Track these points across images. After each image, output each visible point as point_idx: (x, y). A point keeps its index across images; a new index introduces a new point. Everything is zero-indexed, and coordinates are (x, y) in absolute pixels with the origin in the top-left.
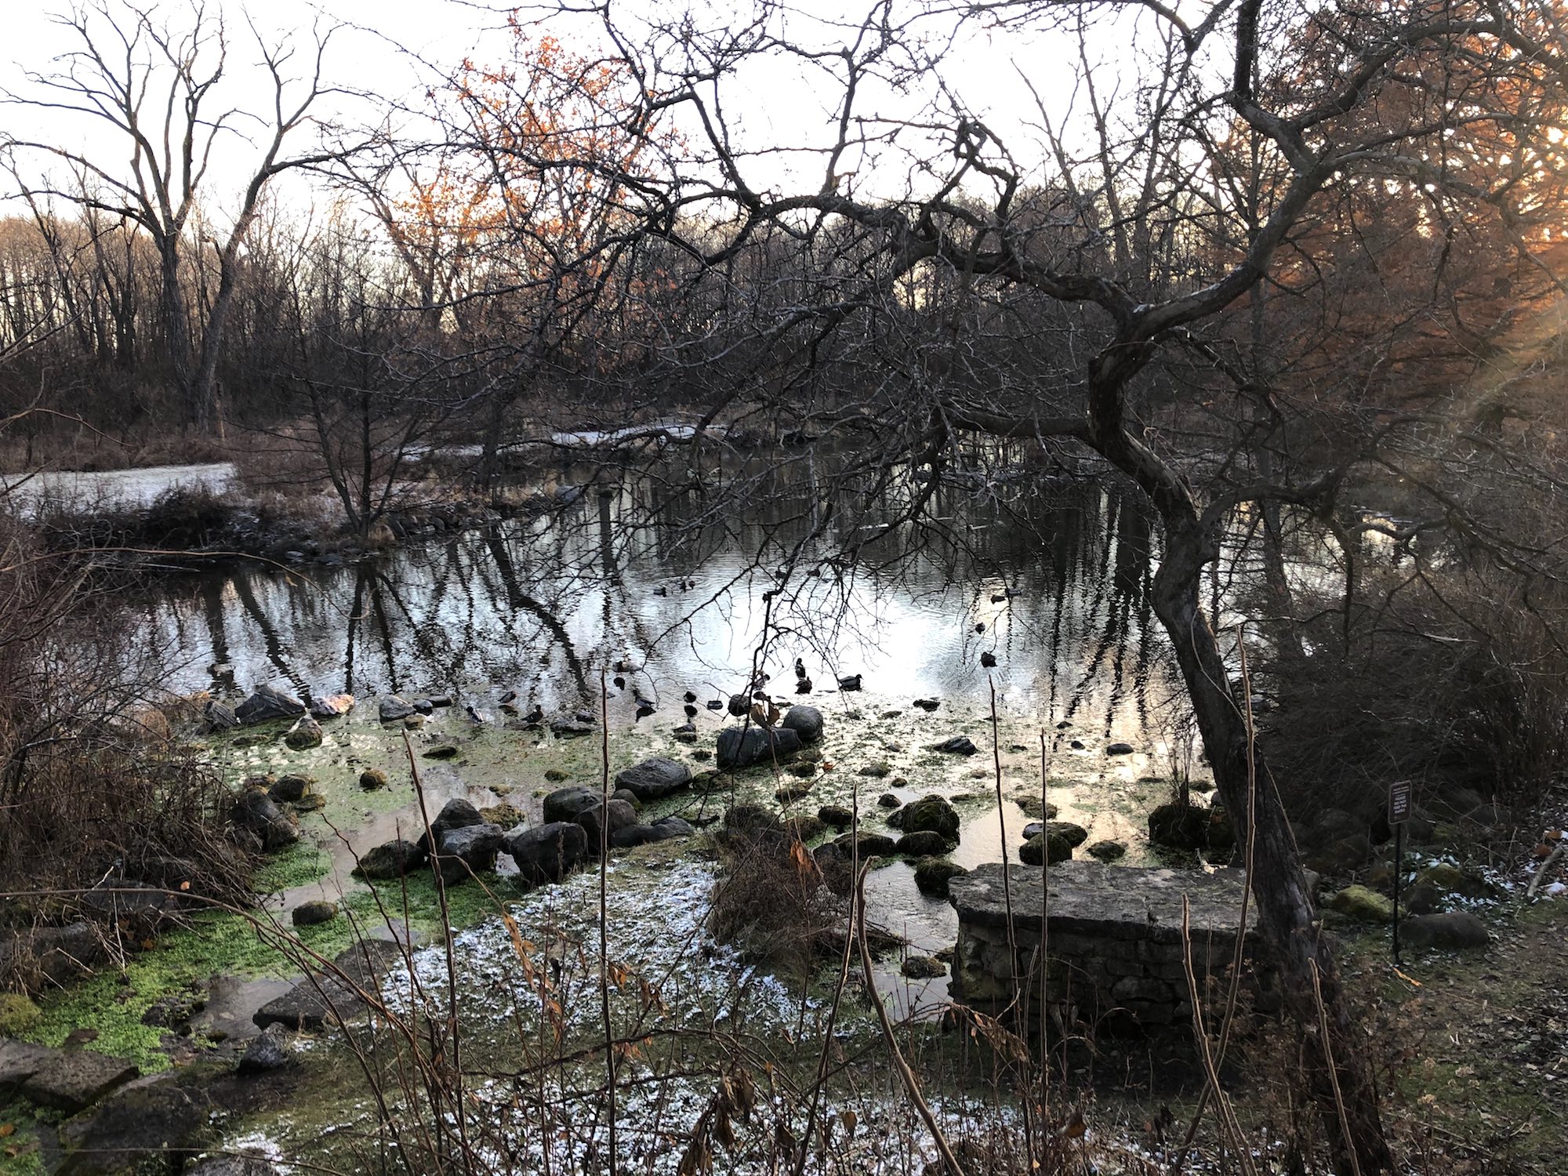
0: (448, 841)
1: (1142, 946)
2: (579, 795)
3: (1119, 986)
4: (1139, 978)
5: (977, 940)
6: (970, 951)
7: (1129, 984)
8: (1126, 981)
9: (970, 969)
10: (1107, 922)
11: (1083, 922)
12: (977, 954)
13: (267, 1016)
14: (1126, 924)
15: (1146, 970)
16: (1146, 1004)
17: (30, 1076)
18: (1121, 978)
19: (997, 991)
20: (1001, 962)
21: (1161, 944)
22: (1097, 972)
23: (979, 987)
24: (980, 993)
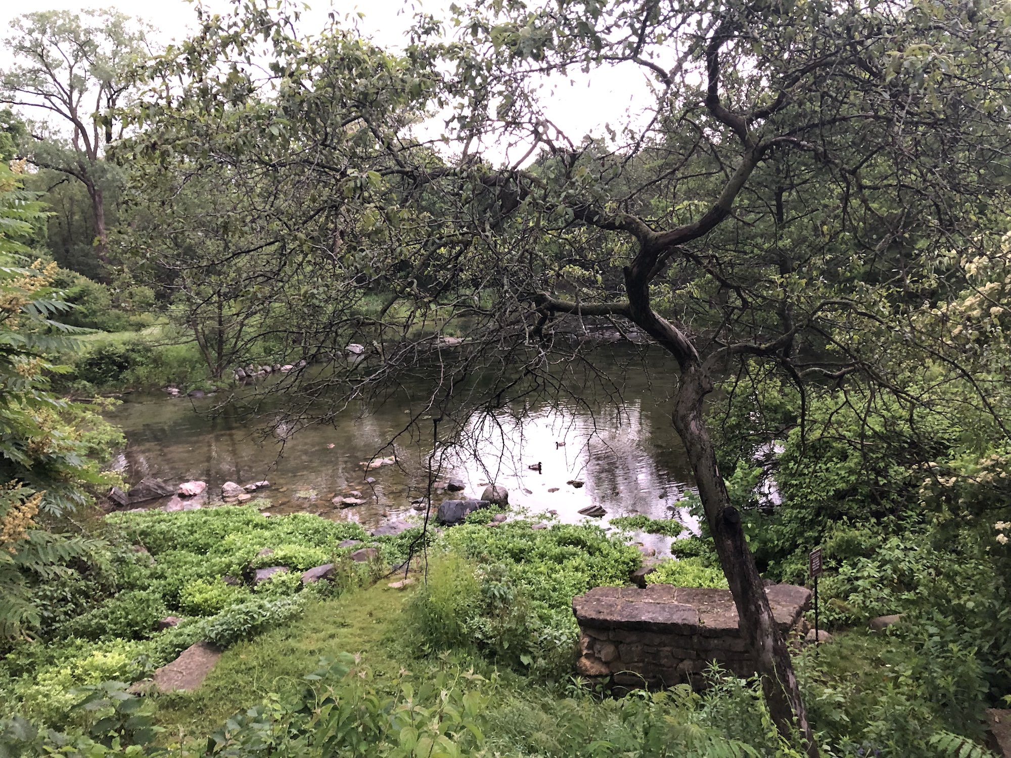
1: (695, 639)
3: (681, 665)
4: (694, 660)
5: (590, 636)
6: (586, 644)
7: (687, 665)
8: (685, 662)
9: (587, 656)
10: (675, 625)
11: (655, 623)
12: (590, 647)
14: (685, 624)
15: (698, 655)
18: (682, 660)
19: (604, 670)
20: (607, 651)
21: (707, 637)
22: (667, 657)
23: (592, 668)
24: (593, 672)
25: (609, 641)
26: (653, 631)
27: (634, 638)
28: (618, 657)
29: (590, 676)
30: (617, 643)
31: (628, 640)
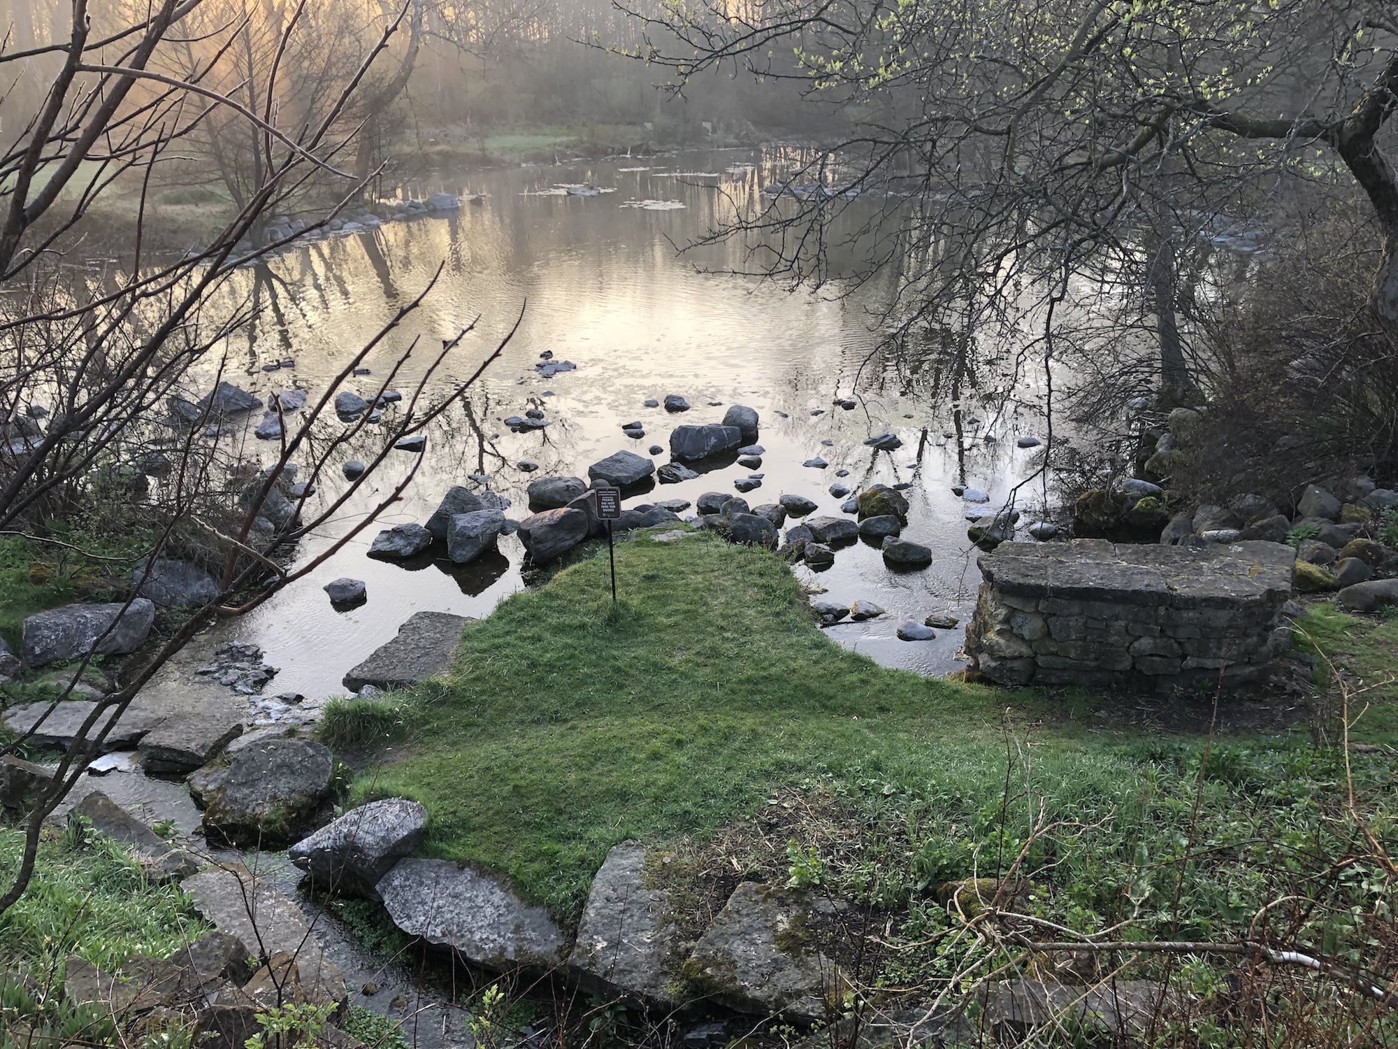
0: (460, 524)
1: (1162, 610)
2: (561, 484)
3: (1136, 644)
4: (1155, 638)
5: (1009, 607)
6: (1001, 617)
7: (1145, 644)
8: (1142, 640)
9: (999, 633)
10: (1134, 591)
11: (1112, 592)
12: (1007, 620)
13: (355, 680)
14: (1148, 592)
15: (1161, 631)
16: (1155, 658)
17: (142, 735)
18: (1138, 638)
19: (1025, 650)
20: (1031, 626)
21: (1178, 609)
22: (1119, 634)
23: (1008, 647)
24: (1008, 653)
25: (1037, 611)
26: (1104, 600)
27: (1076, 609)
28: (1049, 634)
29: (1005, 658)
30: (1046, 616)
31: (1066, 612)
